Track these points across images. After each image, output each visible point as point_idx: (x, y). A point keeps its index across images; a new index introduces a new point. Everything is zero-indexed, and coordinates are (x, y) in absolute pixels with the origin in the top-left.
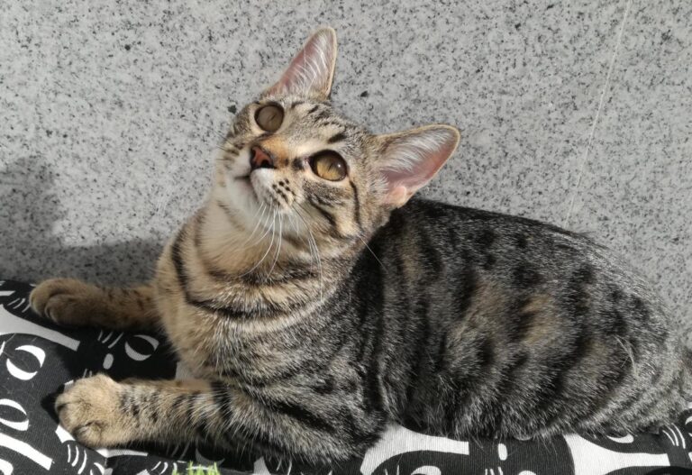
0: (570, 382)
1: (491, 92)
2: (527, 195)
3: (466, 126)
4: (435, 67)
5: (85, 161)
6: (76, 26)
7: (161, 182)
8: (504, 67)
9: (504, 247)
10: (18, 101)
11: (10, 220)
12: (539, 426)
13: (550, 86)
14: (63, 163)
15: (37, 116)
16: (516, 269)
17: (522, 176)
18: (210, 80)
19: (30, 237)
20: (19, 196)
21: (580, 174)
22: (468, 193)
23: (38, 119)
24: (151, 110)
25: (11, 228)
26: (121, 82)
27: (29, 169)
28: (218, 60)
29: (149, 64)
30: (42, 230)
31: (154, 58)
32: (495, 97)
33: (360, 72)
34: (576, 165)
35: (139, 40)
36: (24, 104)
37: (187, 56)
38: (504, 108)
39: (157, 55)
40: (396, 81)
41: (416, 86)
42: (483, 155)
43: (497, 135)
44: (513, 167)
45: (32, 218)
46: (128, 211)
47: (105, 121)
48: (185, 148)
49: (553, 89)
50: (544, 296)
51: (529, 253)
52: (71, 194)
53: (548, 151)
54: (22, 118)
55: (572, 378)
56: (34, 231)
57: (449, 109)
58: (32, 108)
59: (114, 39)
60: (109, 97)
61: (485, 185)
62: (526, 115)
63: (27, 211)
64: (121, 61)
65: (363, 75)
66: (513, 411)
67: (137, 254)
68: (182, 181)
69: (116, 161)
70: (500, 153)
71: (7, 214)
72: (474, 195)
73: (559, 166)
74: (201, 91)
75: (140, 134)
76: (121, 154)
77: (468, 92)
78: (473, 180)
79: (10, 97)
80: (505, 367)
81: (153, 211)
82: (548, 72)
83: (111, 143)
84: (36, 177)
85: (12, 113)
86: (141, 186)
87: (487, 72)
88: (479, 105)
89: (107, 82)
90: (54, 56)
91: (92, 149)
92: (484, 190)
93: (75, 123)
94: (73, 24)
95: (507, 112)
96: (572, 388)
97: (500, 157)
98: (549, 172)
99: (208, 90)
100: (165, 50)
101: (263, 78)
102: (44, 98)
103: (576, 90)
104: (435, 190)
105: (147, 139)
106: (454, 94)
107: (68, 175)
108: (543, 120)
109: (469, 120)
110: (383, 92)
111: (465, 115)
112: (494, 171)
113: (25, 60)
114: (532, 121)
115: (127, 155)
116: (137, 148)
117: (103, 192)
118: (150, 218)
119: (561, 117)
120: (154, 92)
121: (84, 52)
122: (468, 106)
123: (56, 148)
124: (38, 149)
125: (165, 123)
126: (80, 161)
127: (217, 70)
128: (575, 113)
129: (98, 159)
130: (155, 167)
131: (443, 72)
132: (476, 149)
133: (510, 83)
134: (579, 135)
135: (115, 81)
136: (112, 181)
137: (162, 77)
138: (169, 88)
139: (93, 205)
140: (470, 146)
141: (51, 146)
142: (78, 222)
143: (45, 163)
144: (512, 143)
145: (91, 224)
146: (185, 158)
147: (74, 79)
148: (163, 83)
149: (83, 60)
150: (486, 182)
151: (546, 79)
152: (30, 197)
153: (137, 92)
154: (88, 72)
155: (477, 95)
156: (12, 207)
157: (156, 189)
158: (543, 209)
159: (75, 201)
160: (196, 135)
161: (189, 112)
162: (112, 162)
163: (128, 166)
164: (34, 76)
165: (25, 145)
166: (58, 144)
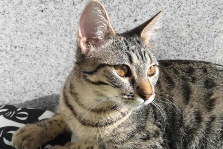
1: (185, 15)
2: (201, 54)
3: (176, 29)
4: (162, 7)
5: (30, 57)
6: (22, 4)
7: (60, 62)
8: (189, 4)
9: (198, 73)
10: (3, 36)
11: (5, 82)
13: (207, 10)
14: (22, 58)
15: (10, 41)
16: (205, 81)
17: (199, 47)
18: (75, 21)
19: (13, 88)
20: (7, 73)
21: (221, 44)
22: (179, 55)
23: (11, 42)
24: (54, 34)
25: (5, 85)
26: (41, 25)
27: (10, 62)
28: (77, 12)
29: (51, 16)
30: (17, 85)
32: (187, 17)
33: (133, 12)
34: (219, 40)
35: (46, 7)
36: (5, 37)
37: (66, 12)
38: (190, 21)
39: (54, 13)
40: (148, 14)
42: (184, 40)
43: (188, 31)
44: (195, 44)
45: (13, 80)
46: (49, 74)
47: (37, 40)
48: (68, 48)
49: (208, 12)
50: (218, 91)
51: (209, 74)
52: (27, 70)
53: (208, 36)
54: (5, 42)
56: (14, 86)
57: (169, 23)
58: (8, 38)
59: (36, 8)
60: (37, 31)
61: (185, 52)
62: (199, 23)
63: (11, 78)
64: (40, 16)
65: (135, 13)
67: (54, 90)
68: (68, 61)
69: (42, 56)
70: (190, 38)
71: (3, 80)
72: (181, 56)
73: (213, 41)
74: (72, 25)
75: (50, 44)
76: (44, 53)
77: (176, 16)
78: (180, 50)
81: (58, 73)
82: (206, 5)
83: (40, 49)
84: (13, 65)
85: (1, 41)
86: (53, 64)
87: (182, 7)
88: (181, 20)
89: (36, 25)
90: (14, 17)
91: (33, 52)
92: (185, 53)
93: (25, 42)
94: (21, 4)
95: (192, 22)
97: (190, 40)
98: (209, 44)
99: (75, 24)
100: (57, 11)
102: (12, 34)
103: (217, 11)
104: (166, 55)
105: (53, 46)
106: (170, 17)
107: (25, 63)
108: (205, 24)
109: (177, 27)
110: (143, 19)
111: (175, 25)
112: (188, 46)
114: (201, 25)
115: (46, 53)
116: (50, 50)
117: (38, 68)
118: (57, 76)
119: (212, 22)
120: (54, 27)
121: (26, 14)
122: (176, 21)
123: (19, 53)
124: (12, 54)
125: (60, 39)
126: (29, 57)
127: (77, 16)
128: (217, 20)
129: (35, 55)
130: (58, 57)
131: (165, 9)
132: (181, 38)
133: (192, 11)
134: (220, 29)
135: (39, 25)
136: (42, 64)
137: (57, 21)
138: (60, 25)
139: (35, 73)
140: (178, 37)
141: (17, 52)
142: (30, 81)
143: (15, 59)
144: (194, 34)
145: (35, 81)
146: (69, 52)
147: (23, 25)
148: (57, 24)
149: (26, 17)
150: (185, 50)
151: (205, 8)
152: (11, 73)
153: (48, 28)
154: (28, 22)
155: (179, 16)
156: (5, 77)
157: (59, 65)
158: (208, 59)
159: (28, 72)
160: (72, 42)
161: (68, 34)
162: (41, 56)
163: (47, 57)
164: (8, 26)
165: (7, 53)
166: (19, 51)
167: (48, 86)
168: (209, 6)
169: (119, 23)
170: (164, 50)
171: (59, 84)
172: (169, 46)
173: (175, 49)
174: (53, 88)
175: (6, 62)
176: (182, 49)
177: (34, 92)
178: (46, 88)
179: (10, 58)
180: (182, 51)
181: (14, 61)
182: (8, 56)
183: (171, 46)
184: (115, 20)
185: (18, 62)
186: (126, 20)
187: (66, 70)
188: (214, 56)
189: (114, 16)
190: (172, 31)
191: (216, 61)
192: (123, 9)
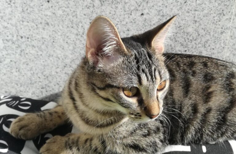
0: (229, 118)
1: (191, 10)
2: (208, 50)
3: (183, 25)
4: (169, 2)
7: (67, 54)
9: (198, 67)
10: (9, 26)
11: (11, 72)
12: (218, 137)
13: (213, 7)
14: (28, 49)
15: (17, 31)
16: (204, 75)
17: (206, 43)
18: (82, 12)
19: (19, 78)
20: (13, 63)
21: (228, 41)
22: (186, 51)
24: (60, 25)
25: (12, 76)
26: (47, 15)
27: (16, 52)
28: (84, 4)
29: (57, 7)
30: (23, 76)
31: (59, 5)
32: (193, 12)
33: (140, 6)
34: (226, 37)
36: (11, 27)
38: (196, 17)
39: (60, 3)
40: (154, 8)
41: (162, 10)
42: (190, 35)
43: (195, 27)
44: (202, 39)
45: (19, 71)
46: (55, 66)
47: (43, 31)
48: (75, 40)
49: (215, 8)
52: (33, 61)
53: (215, 32)
54: (11, 32)
55: (230, 116)
56: (20, 76)
58: (14, 28)
60: (43, 21)
61: (192, 47)
62: (205, 19)
63: (17, 68)
64: (46, 7)
65: (141, 7)
66: (207, 132)
67: (61, 83)
68: (75, 53)
69: (49, 47)
70: (197, 34)
71: (9, 70)
72: (188, 52)
73: (220, 38)
74: (79, 17)
75: (57, 36)
76: (50, 44)
77: (182, 11)
79: (5, 24)
80: (203, 113)
81: (65, 65)
83: (46, 40)
84: (19, 55)
85: (7, 30)
86: (59, 56)
87: (189, 3)
88: (187, 16)
89: (42, 16)
90: (21, 7)
91: (39, 42)
93: (31, 33)
95: (198, 18)
96: (230, 120)
97: (197, 36)
98: (216, 41)
99: (81, 16)
101: (102, 10)
102: (18, 24)
103: (224, 8)
105: (59, 37)
107: (31, 54)
108: (212, 20)
109: (184, 22)
110: (149, 13)
111: (182, 20)
112: (195, 42)
113: (10, 9)
114: (208, 21)
115: (52, 44)
116: (56, 41)
117: (45, 59)
118: (64, 68)
119: (219, 19)
120: (60, 18)
121: (32, 5)
122: (183, 17)
123: (25, 43)
124: (18, 44)
125: (66, 30)
126: (35, 48)
127: (84, 8)
128: (224, 17)
129: (41, 46)
130: (64, 48)
131: (172, 3)
132: (187, 33)
133: (198, 6)
134: (226, 25)
135: (45, 15)
136: (48, 55)
137: (63, 12)
138: (66, 16)
139: (42, 64)
140: (185, 32)
141: (23, 42)
142: (37, 72)
143: (22, 50)
144: (201, 30)
145: (42, 72)
146: (75, 44)
147: (29, 16)
148: (63, 15)
149: (32, 8)
150: (192, 46)
151: (211, 4)
152: (17, 63)
153: (54, 19)
154: (34, 12)
155: (186, 12)
156: (11, 67)
157: (65, 56)
158: (215, 55)
159: (34, 63)
160: (78, 34)
161: (75, 25)
162: (47, 47)
163: (53, 48)
164: (14, 16)
165: (13, 43)
166: (25, 41)
167: (55, 78)
168: (215, 2)
169: (126, 16)
170: (171, 45)
171: (66, 76)
172: (176, 41)
173: (182, 45)
174: (60, 80)
175: (12, 52)
176: (189, 45)
177: (40, 83)
178: (52, 80)
179: (16, 48)
180: (188, 46)
181: (20, 52)
182: (14, 46)
183: (177, 42)
184: (122, 13)
185: (24, 53)
186: (132, 13)
187: (73, 63)
188: (221, 52)
189: (121, 9)
190: (179, 26)
191: (223, 58)
192: (129, 3)
